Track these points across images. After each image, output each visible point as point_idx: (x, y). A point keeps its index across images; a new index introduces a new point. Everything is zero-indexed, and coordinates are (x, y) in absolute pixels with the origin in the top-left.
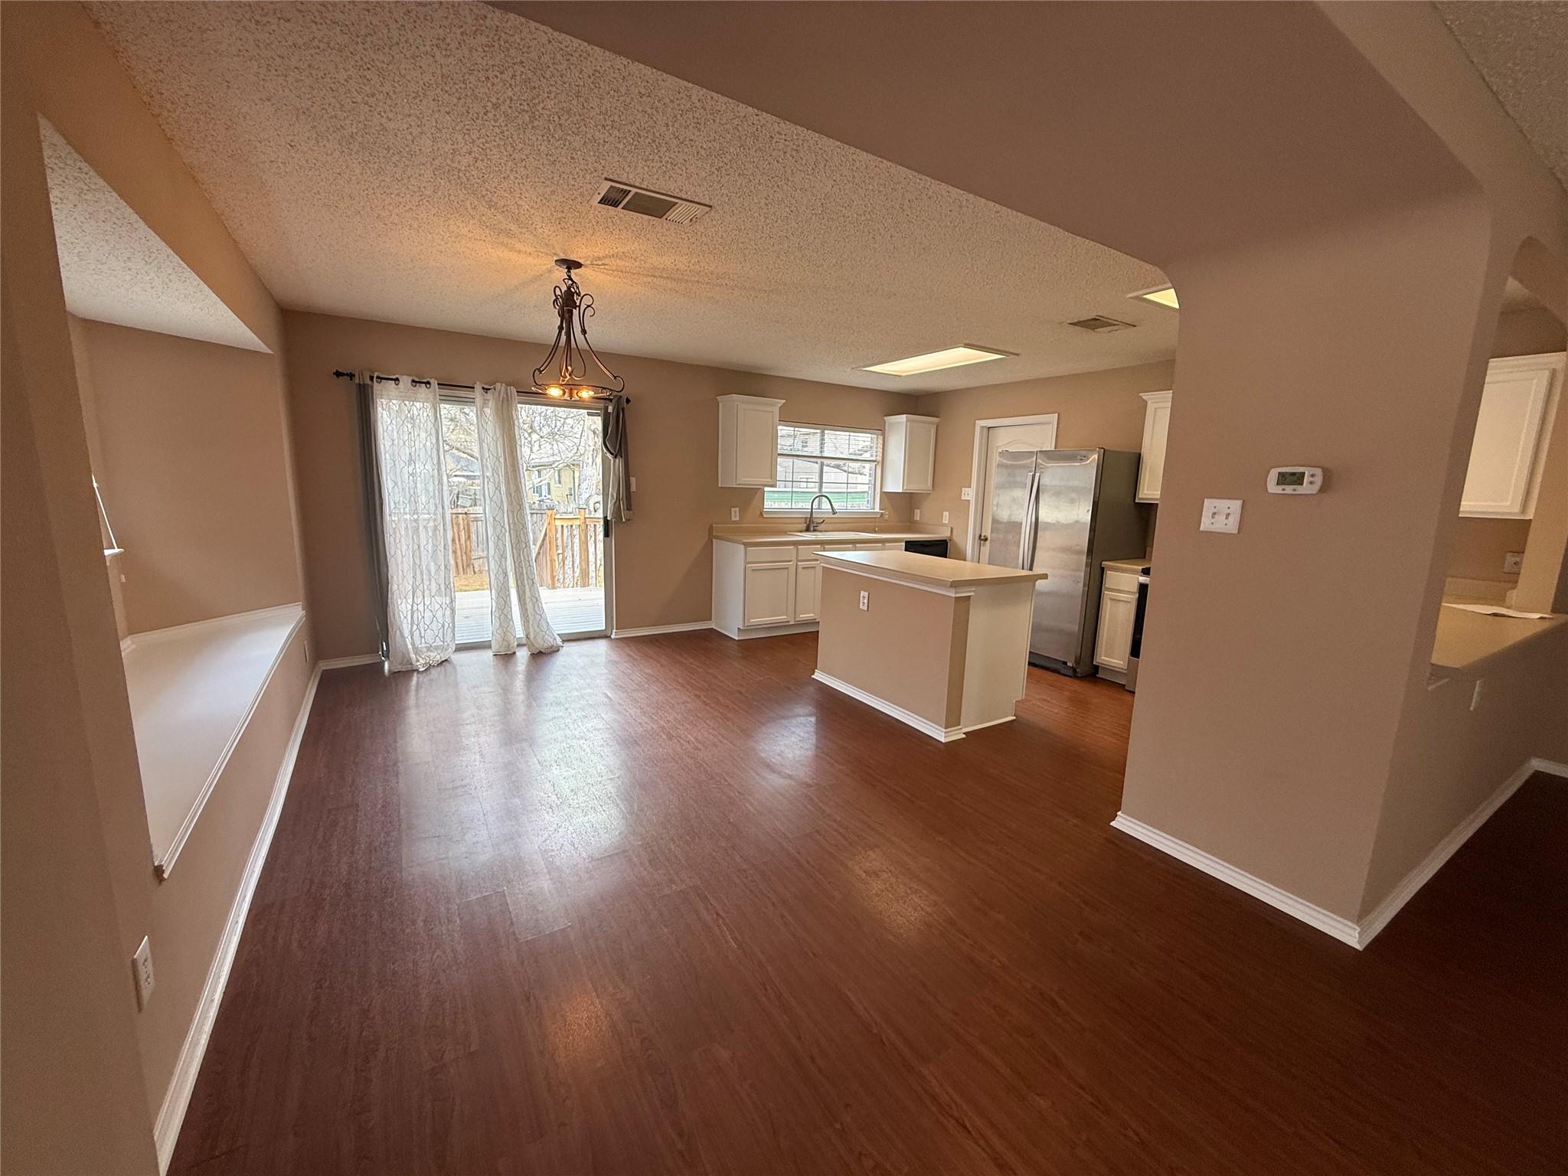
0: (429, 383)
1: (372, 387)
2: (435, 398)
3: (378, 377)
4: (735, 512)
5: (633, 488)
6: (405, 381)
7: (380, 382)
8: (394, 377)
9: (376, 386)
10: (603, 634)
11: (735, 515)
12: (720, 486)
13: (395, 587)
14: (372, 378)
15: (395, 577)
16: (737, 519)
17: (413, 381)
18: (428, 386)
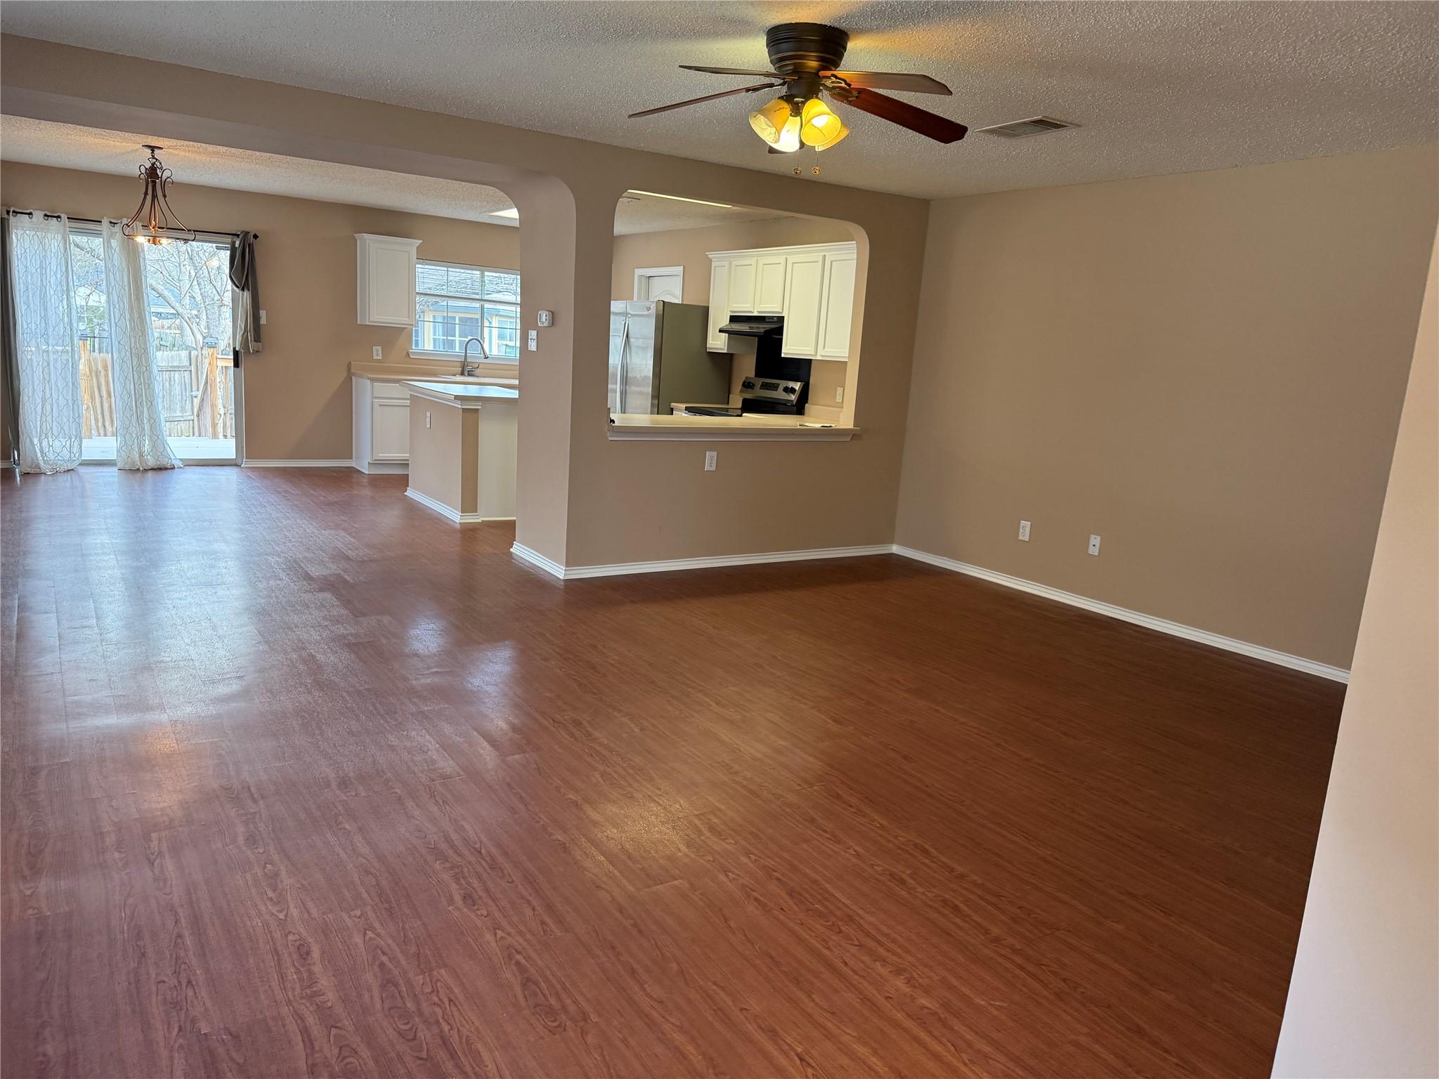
0: (59, 217)
1: (8, 220)
2: (65, 231)
3: (14, 212)
4: (377, 351)
5: (263, 321)
6: (38, 215)
7: (16, 216)
8: (28, 212)
9: (13, 220)
10: (233, 463)
11: (377, 353)
12: (359, 323)
13: (26, 399)
14: (8, 212)
15: (26, 390)
16: (380, 357)
17: (45, 215)
18: (59, 220)
